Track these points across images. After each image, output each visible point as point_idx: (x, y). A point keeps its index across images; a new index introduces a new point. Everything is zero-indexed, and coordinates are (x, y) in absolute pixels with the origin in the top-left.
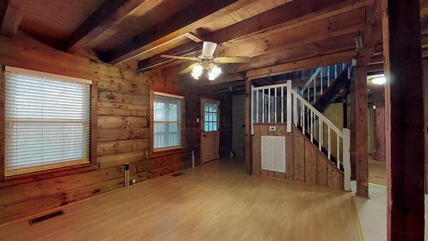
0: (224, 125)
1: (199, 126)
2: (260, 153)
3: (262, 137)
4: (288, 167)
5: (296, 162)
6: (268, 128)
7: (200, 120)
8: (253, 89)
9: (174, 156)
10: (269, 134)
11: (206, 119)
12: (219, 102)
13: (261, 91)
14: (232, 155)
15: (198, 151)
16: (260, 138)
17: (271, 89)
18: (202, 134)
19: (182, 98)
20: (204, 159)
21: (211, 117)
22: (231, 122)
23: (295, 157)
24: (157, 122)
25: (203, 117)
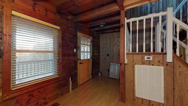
0: (95, 54)
1: (76, 55)
2: (133, 81)
3: (136, 66)
4: (166, 98)
5: (177, 93)
6: (143, 58)
7: (77, 50)
8: (127, 21)
9: (48, 87)
10: (143, 63)
11: (82, 50)
12: (91, 38)
13: (136, 22)
14: (100, 74)
15: (74, 77)
16: (133, 67)
17: (147, 20)
18: (79, 62)
19: (59, 28)
20: (80, 81)
21: (86, 48)
22: (99, 52)
23: (176, 89)
24: (19, 51)
25: (79, 48)
